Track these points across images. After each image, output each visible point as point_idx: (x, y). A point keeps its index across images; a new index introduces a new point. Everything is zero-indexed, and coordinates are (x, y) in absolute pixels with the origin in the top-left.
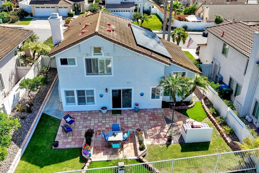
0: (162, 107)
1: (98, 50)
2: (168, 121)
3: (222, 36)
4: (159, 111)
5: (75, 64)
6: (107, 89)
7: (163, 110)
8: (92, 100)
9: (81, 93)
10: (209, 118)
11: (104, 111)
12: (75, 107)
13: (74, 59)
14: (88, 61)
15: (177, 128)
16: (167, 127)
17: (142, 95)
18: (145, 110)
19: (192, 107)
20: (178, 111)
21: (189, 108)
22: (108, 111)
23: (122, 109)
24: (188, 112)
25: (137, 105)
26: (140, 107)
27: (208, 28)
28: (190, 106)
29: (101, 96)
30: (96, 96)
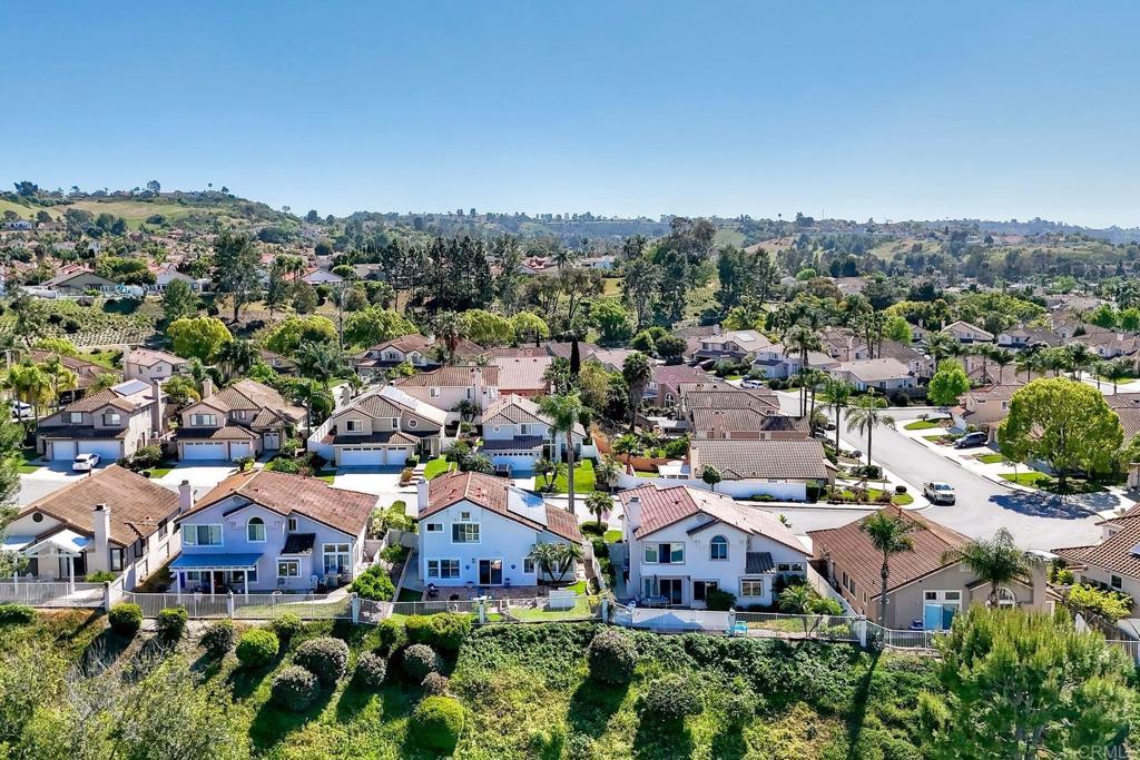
1: (466, 515)
6: (474, 560)
7: (538, 587)
8: (456, 572)
9: (445, 564)
12: (439, 581)
14: (455, 527)
16: (536, 598)
17: (513, 567)
18: (517, 587)
22: (474, 587)
23: (489, 585)
26: (512, 583)
29: (468, 567)
30: (462, 568)
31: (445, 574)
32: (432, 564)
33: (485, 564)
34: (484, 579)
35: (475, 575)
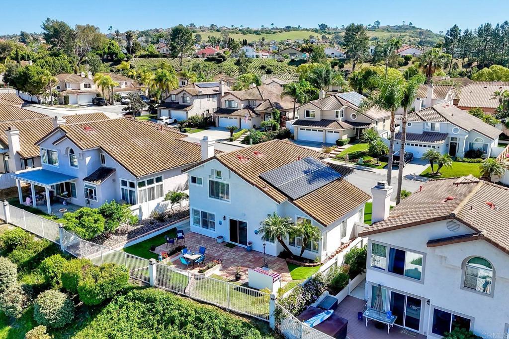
0: (278, 256)
1: (219, 173)
5: (201, 184)
6: (225, 217)
8: (213, 225)
9: (205, 215)
11: (220, 241)
12: (200, 229)
13: (201, 179)
17: (256, 233)
22: (223, 242)
23: (237, 244)
25: (250, 244)
29: (220, 223)
30: (216, 222)
31: (204, 224)
32: (196, 213)
33: (233, 224)
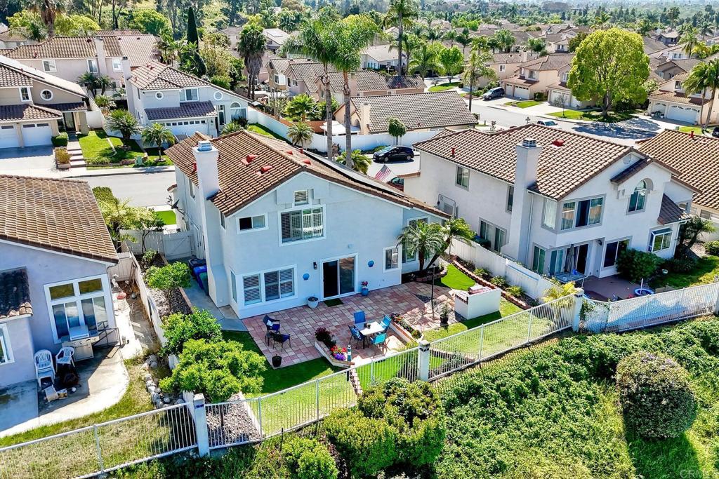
0: (402, 283)
1: (301, 197)
2: (425, 299)
3: (453, 156)
4: (401, 289)
5: (264, 226)
6: (315, 264)
7: (405, 287)
8: (289, 288)
9: (271, 277)
10: (480, 284)
11: (314, 304)
12: (263, 306)
13: (263, 217)
14: (285, 217)
15: (443, 306)
16: (428, 306)
17: (371, 265)
18: (378, 292)
19: (446, 274)
20: (429, 282)
21: (443, 276)
22: (319, 304)
23: (339, 296)
24: (443, 281)
25: (365, 284)
26: (370, 288)
27: (419, 144)
28: (442, 273)
29: (306, 278)
30: (297, 280)
31: (272, 293)
32: (250, 282)
33: (330, 269)
34: (330, 287)
35: (317, 285)
